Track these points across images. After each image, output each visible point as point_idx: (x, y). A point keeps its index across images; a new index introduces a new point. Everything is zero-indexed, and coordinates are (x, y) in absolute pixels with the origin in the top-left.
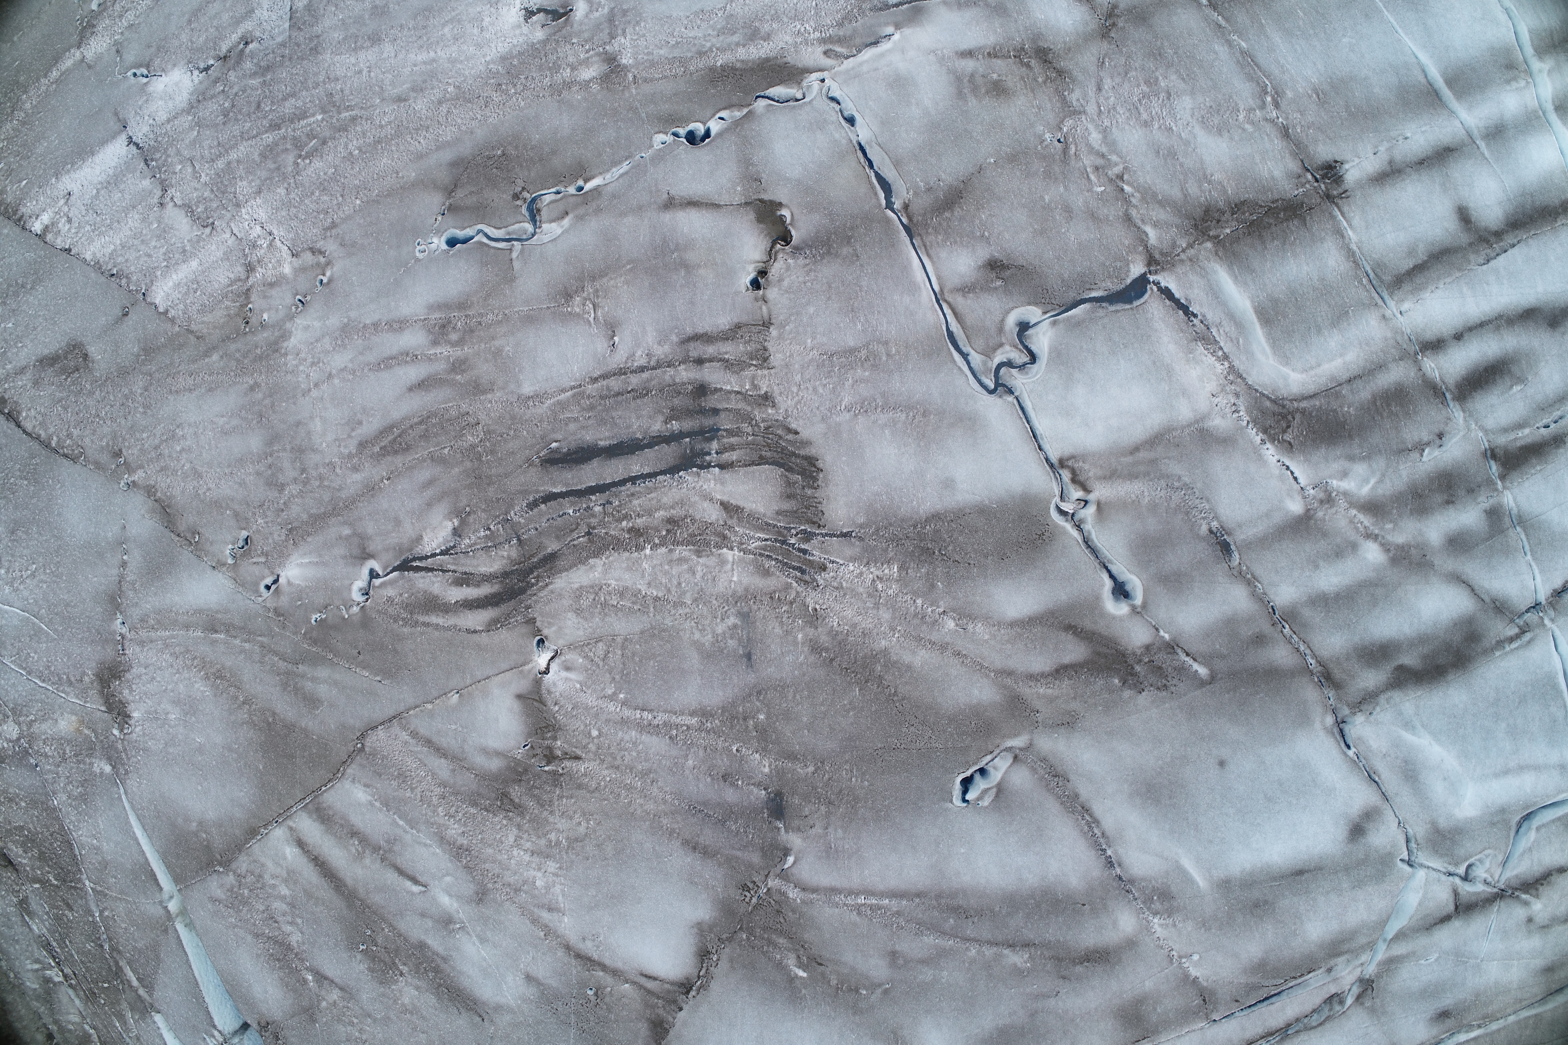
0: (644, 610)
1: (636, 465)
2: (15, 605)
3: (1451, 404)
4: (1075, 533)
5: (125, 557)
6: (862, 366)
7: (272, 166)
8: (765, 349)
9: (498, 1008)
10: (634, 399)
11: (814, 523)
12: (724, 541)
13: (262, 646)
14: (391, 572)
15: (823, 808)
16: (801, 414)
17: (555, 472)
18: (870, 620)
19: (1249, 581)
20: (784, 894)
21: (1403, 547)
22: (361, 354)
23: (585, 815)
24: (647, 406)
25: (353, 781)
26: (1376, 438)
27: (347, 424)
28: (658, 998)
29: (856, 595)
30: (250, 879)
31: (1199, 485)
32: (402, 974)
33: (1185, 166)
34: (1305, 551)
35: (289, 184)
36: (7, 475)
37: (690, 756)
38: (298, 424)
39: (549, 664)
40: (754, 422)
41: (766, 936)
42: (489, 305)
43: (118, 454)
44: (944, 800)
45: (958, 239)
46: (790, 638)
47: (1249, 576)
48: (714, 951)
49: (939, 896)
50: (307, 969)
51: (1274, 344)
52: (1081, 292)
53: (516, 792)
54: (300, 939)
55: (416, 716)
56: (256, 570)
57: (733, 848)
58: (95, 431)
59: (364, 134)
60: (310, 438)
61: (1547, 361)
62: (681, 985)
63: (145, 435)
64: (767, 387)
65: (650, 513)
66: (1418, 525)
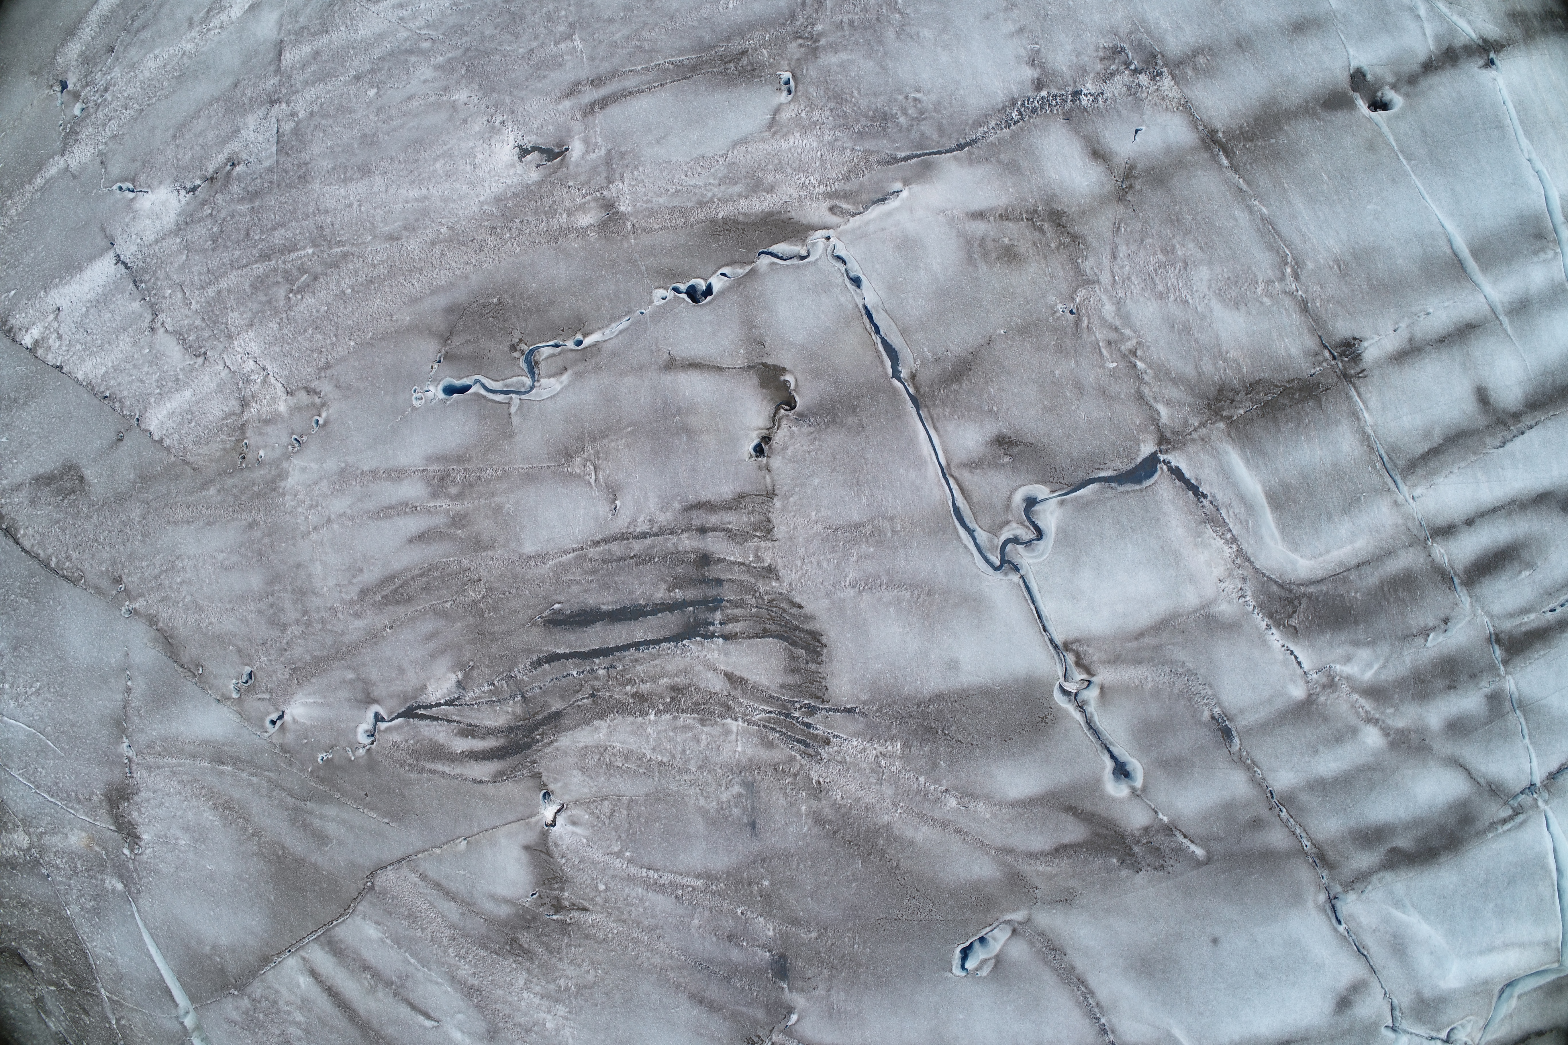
0: (649, 774)
1: (639, 631)
2: (21, 720)
3: (1459, 589)
4: (1077, 716)
5: (129, 683)
6: (867, 541)
7: (264, 299)
8: (769, 521)
10: (636, 565)
11: (818, 698)
12: (728, 711)
14: (397, 718)
15: (825, 971)
16: (805, 588)
17: (559, 633)
18: (873, 796)
19: (1249, 766)
21: (1403, 731)
22: (360, 500)
23: (593, 964)
24: (650, 573)
25: (364, 918)
26: (1381, 624)
27: (348, 570)
30: (265, 1004)
31: (1203, 671)
33: (1200, 342)
34: (1305, 737)
35: (281, 319)
36: (7, 591)
37: (696, 916)
38: (299, 566)
39: (555, 817)
40: (758, 594)
42: (488, 460)
43: (118, 580)
44: (943, 969)
45: (966, 413)
46: (794, 809)
47: (1249, 762)
51: (1284, 529)
52: (1090, 471)
53: (525, 938)
55: (424, 859)
56: (261, 706)
57: (739, 1004)
58: (94, 555)
59: (356, 272)
60: (311, 582)
61: (1557, 546)
63: (144, 564)
64: (771, 559)
65: (654, 679)
66: (1419, 710)
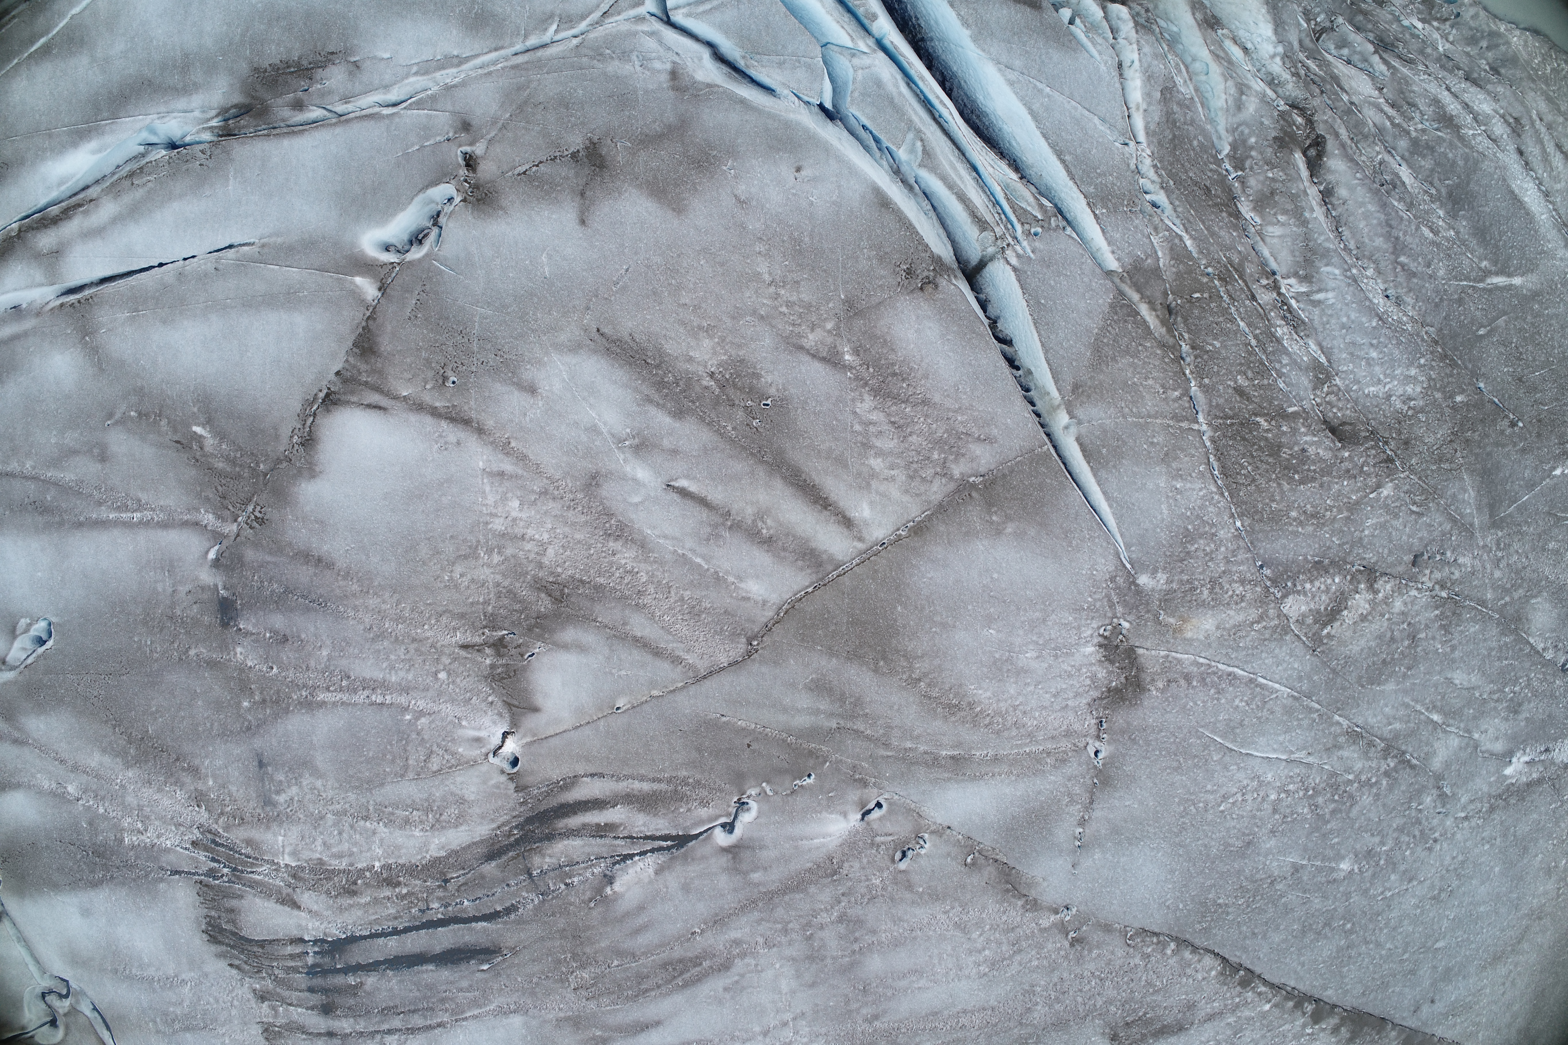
0: (380, 808)
1: (392, 946)
2: (1259, 761)
5: (1079, 832)
6: (176, 1017)
8: (267, 1039)
9: (575, 348)
10: (396, 1007)
11: (206, 886)
12: (295, 874)
13: (887, 745)
14: (701, 834)
15: (179, 613)
16: (228, 981)
17: (484, 941)
18: (145, 795)
20: (219, 517)
23: (455, 586)
24: (382, 999)
25: (765, 602)
27: (743, 988)
28: (366, 383)
29: (162, 818)
32: (712, 375)
37: (326, 660)
38: (813, 985)
39: (503, 742)
40: (273, 978)
41: (237, 469)
43: (1077, 942)
44: (60, 625)
46: (220, 781)
48: (296, 447)
49: (61, 524)
50: (851, 368)
53: (544, 604)
54: (859, 405)
55: (674, 681)
56: (889, 827)
57: (275, 563)
58: (1108, 964)
60: (797, 972)
62: (335, 403)
63: (1035, 964)
64: (262, 1008)
65: (376, 901)
